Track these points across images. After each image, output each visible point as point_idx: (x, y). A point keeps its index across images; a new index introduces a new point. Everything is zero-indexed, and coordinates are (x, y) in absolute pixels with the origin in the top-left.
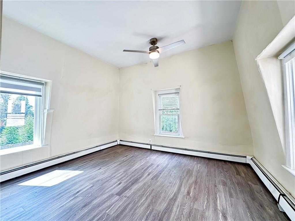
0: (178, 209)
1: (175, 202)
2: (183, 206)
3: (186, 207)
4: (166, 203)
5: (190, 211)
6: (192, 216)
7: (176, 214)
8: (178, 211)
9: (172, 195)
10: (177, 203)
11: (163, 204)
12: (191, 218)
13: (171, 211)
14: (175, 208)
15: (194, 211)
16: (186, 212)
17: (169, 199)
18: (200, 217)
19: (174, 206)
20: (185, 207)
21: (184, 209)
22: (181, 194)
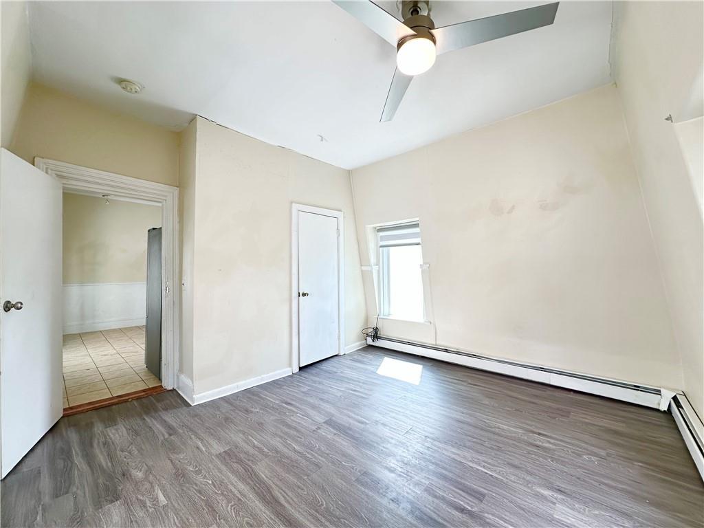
0: (236, 492)
1: (257, 493)
2: (235, 504)
3: (229, 508)
4: (265, 478)
5: (214, 510)
6: (204, 509)
7: (232, 484)
8: (233, 489)
9: (279, 495)
10: (251, 496)
11: (267, 472)
12: (203, 504)
13: (243, 480)
14: (243, 487)
15: (209, 518)
16: (219, 502)
17: (273, 486)
18: (189, 522)
19: (248, 488)
20: (232, 506)
21: (229, 502)
22: (272, 519)
